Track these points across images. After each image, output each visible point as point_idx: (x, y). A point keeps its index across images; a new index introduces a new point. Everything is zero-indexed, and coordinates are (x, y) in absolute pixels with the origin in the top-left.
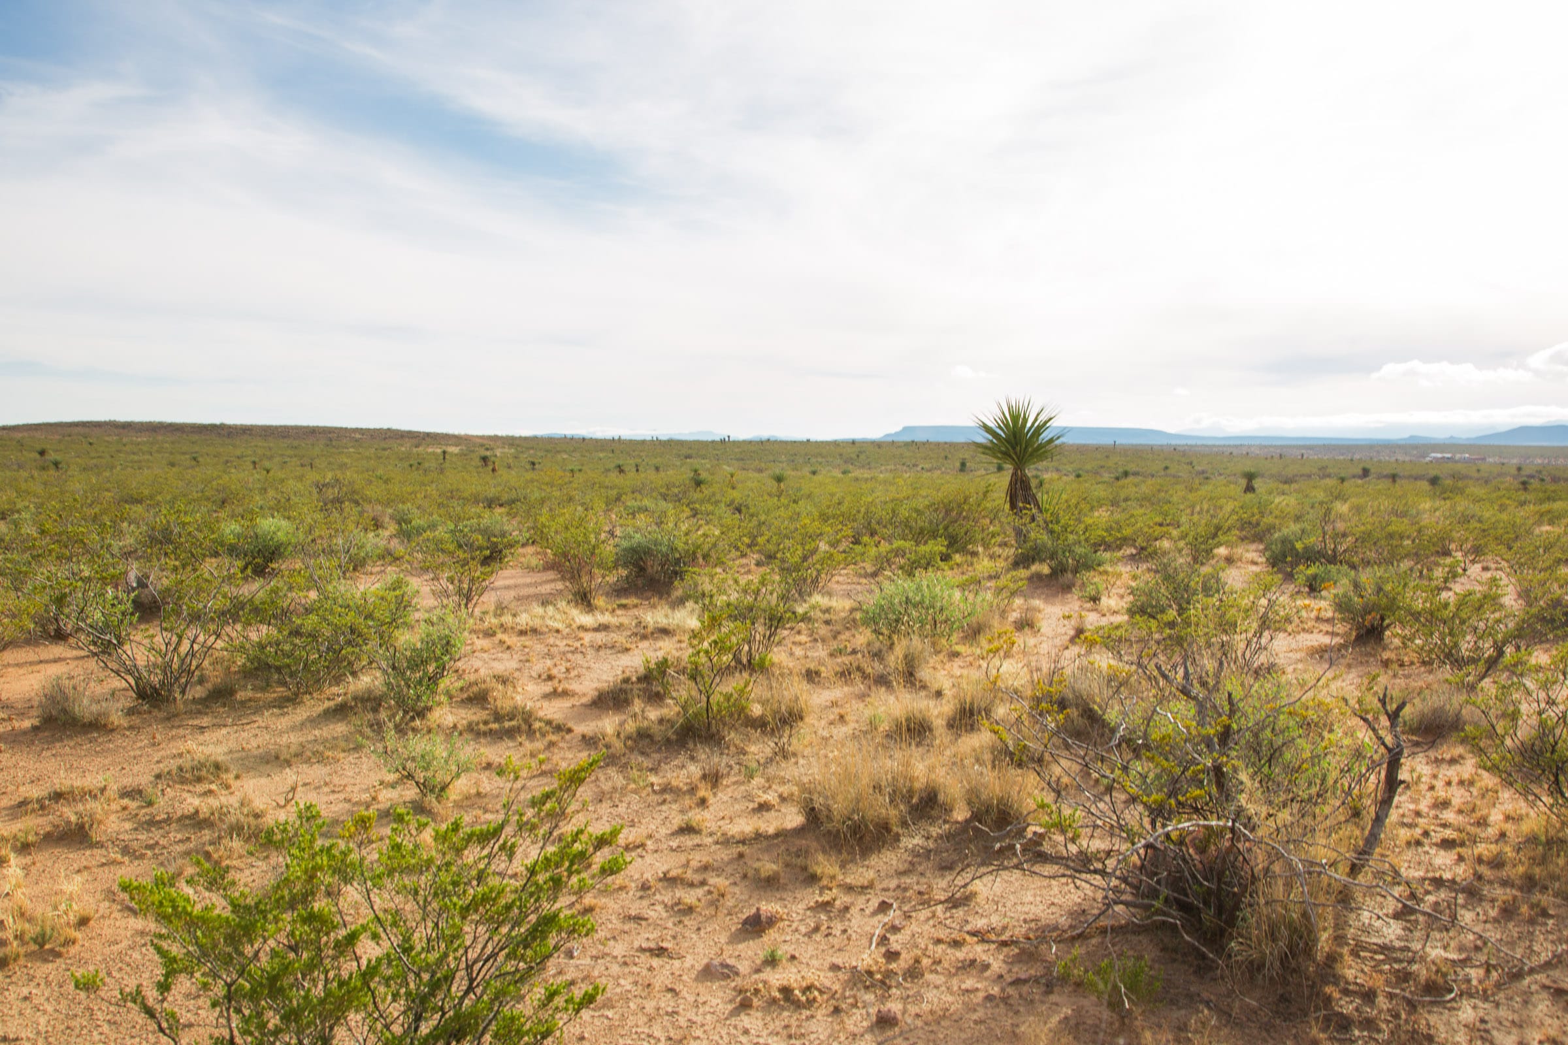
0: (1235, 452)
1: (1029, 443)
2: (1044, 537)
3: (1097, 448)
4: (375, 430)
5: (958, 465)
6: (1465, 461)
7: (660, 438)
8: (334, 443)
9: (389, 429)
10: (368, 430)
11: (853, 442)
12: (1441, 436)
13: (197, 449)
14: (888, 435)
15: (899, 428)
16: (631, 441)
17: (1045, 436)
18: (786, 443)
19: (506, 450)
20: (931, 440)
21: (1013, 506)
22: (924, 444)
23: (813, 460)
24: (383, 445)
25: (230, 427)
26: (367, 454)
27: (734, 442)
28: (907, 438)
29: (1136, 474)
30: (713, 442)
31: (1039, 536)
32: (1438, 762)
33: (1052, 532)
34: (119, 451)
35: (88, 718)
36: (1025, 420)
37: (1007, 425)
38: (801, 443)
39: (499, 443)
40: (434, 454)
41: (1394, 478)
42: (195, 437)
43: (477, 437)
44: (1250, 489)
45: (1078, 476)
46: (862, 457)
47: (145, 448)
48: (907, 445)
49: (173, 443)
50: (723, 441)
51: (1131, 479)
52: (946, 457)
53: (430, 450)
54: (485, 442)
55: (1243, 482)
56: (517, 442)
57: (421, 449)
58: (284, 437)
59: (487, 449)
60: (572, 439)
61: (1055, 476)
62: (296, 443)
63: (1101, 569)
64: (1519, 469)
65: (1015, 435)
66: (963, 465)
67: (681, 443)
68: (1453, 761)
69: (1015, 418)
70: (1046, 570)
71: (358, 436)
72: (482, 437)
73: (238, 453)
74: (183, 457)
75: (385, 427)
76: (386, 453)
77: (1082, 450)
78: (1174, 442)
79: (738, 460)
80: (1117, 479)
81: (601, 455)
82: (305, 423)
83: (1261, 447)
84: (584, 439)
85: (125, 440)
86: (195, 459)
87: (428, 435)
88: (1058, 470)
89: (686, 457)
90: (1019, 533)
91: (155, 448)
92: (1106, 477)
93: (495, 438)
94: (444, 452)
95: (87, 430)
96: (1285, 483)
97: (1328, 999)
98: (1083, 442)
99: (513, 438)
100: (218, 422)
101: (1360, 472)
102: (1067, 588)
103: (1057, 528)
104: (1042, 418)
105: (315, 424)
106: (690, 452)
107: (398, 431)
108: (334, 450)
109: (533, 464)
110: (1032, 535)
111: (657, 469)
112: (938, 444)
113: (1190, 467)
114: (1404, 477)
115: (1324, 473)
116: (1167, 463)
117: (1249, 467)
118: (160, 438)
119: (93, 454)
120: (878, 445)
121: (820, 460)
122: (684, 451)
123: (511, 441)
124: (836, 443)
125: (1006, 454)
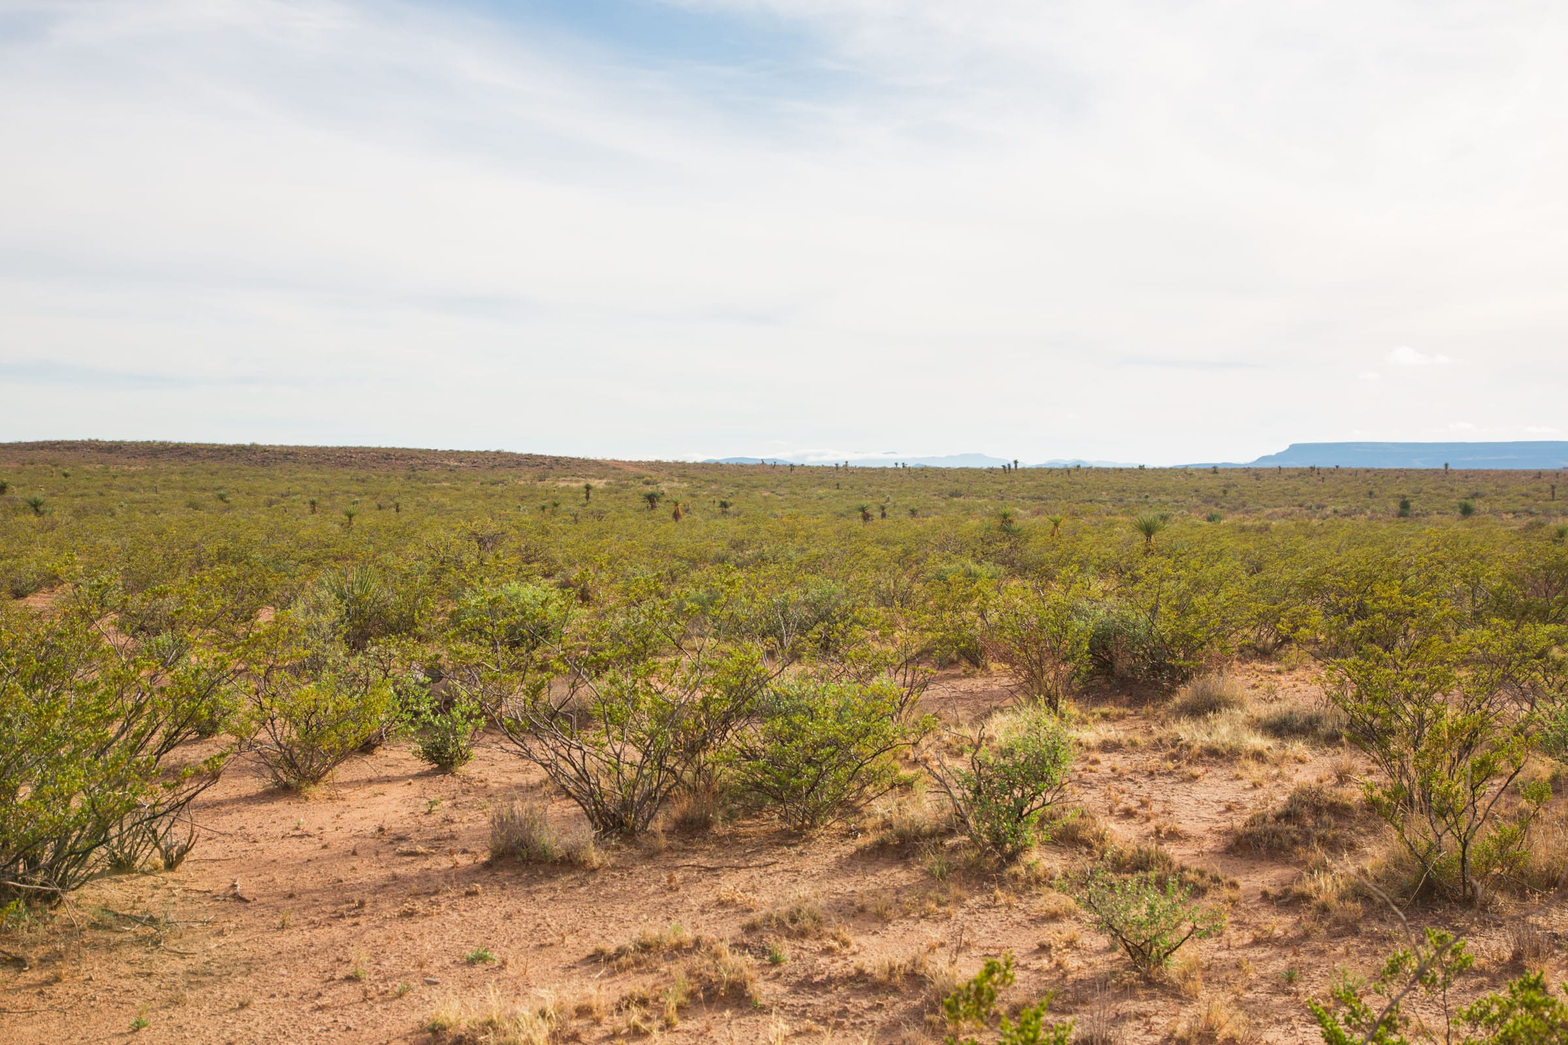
4: (478, 454)
5: (1394, 506)
7: (909, 465)
8: (419, 473)
9: (498, 452)
10: (469, 453)
11: (1215, 470)
13: (219, 482)
14: (1264, 458)
15: (1283, 447)
16: (863, 469)
18: (1106, 471)
19: (675, 484)
20: (1342, 466)
22: (1331, 472)
23: (1153, 499)
24: (491, 476)
25: (265, 450)
26: (470, 490)
27: (1024, 470)
28: (1305, 464)
30: (991, 470)
34: (109, 486)
35: (558, 850)
38: (1130, 471)
39: (664, 473)
40: (568, 489)
42: (215, 466)
43: (630, 463)
46: (1232, 493)
47: (146, 482)
48: (1302, 473)
49: (183, 474)
50: (1006, 470)
52: (1371, 493)
53: (562, 485)
54: (644, 472)
56: (692, 472)
57: (548, 482)
58: (345, 465)
59: (647, 483)
60: (774, 466)
62: (363, 474)
66: (1405, 505)
67: (942, 473)
71: (453, 463)
72: (638, 464)
73: (282, 488)
74: (204, 495)
75: (493, 449)
76: (499, 488)
79: (1033, 498)
81: (821, 492)
82: (374, 444)
84: (792, 467)
85: (113, 470)
86: (222, 497)
87: (557, 460)
89: (952, 495)
91: (159, 482)
93: (658, 466)
94: (588, 488)
95: (57, 455)
99: (683, 466)
100: (247, 442)
105: (390, 445)
106: (957, 486)
107: (512, 454)
108: (420, 484)
109: (724, 505)
111: (913, 513)
112: (1355, 473)
118: (163, 466)
119: (72, 491)
120: (1254, 473)
121: (1164, 498)
122: (947, 486)
123: (681, 470)
124: (1185, 472)
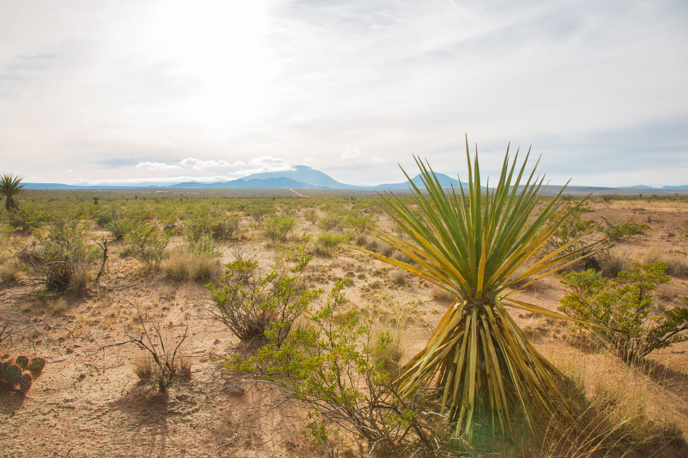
0: (93, 191)
1: (13, 188)
2: (21, 218)
3: (41, 191)
6: (167, 193)
12: (160, 186)
17: (19, 185)
21: (8, 208)
29: (56, 200)
31: (17, 217)
32: (127, 260)
33: (23, 216)
36: (11, 180)
37: (4, 181)
41: (144, 199)
44: (96, 203)
45: (33, 201)
51: (54, 201)
55: (94, 201)
61: (24, 201)
63: (42, 227)
64: (182, 195)
65: (7, 185)
68: (130, 259)
69: (7, 179)
70: (22, 229)
77: (34, 191)
78: (71, 188)
80: (49, 201)
83: (102, 190)
88: (25, 199)
90: (11, 217)
92: (45, 201)
96: (110, 201)
97: (88, 293)
98: (35, 189)
101: (134, 197)
102: (30, 234)
103: (24, 215)
104: (17, 179)
110: (16, 218)
113: (76, 197)
114: (148, 199)
115: (123, 197)
116: (68, 196)
117: (96, 196)
125: (4, 192)
